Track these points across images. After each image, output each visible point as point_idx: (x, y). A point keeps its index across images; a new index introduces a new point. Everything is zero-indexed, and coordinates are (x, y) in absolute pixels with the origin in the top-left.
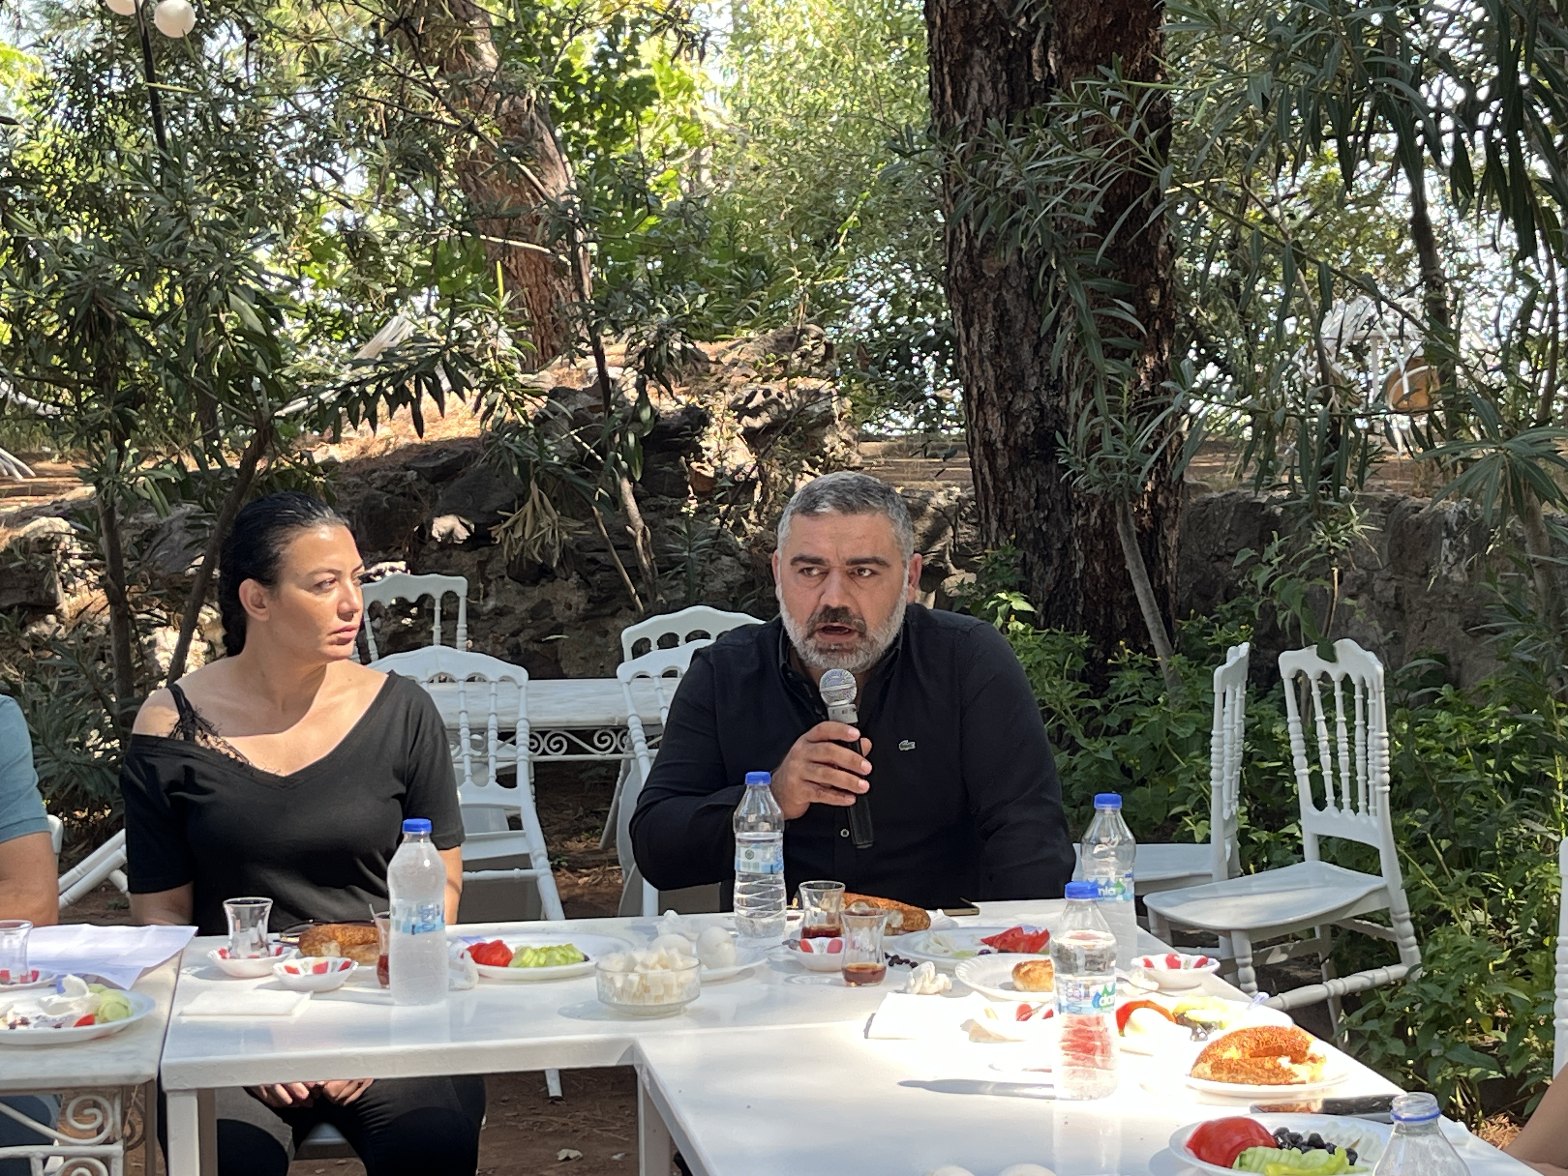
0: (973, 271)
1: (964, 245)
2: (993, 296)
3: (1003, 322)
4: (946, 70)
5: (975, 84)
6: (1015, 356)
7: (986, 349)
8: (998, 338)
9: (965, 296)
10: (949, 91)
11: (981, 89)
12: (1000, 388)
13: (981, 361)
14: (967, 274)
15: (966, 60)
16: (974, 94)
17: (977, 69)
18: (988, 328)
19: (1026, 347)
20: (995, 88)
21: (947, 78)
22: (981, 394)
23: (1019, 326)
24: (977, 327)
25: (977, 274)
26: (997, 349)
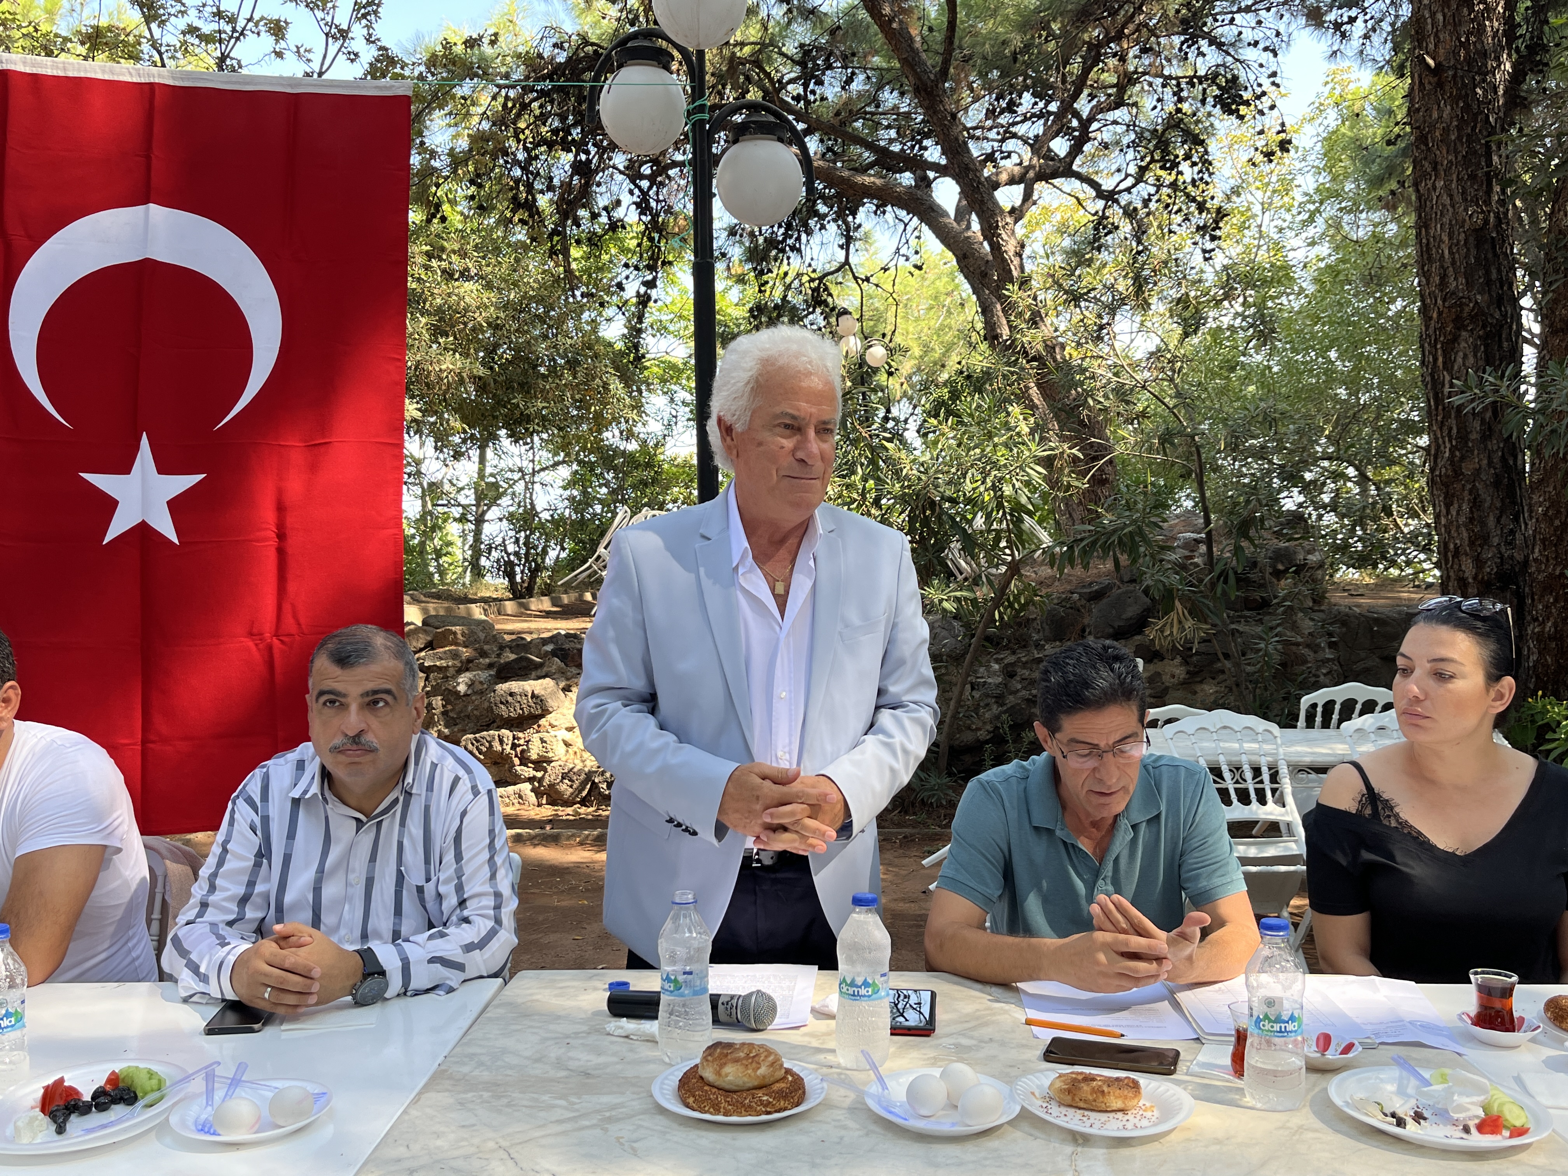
0: (1454, 471)
1: (1447, 455)
2: (1468, 486)
3: (1476, 503)
4: (1439, 346)
5: (1461, 354)
6: (1483, 524)
7: (1462, 519)
8: (1471, 512)
9: (1447, 486)
10: (1440, 359)
11: (1465, 357)
12: (1472, 543)
13: (1458, 527)
14: (1450, 473)
15: (1455, 339)
16: (1460, 360)
17: (1463, 344)
18: (1465, 507)
19: (1491, 518)
20: (1475, 356)
21: (1440, 352)
22: (1457, 548)
23: (1487, 505)
24: (1456, 506)
25: (1458, 473)
26: (1471, 520)
